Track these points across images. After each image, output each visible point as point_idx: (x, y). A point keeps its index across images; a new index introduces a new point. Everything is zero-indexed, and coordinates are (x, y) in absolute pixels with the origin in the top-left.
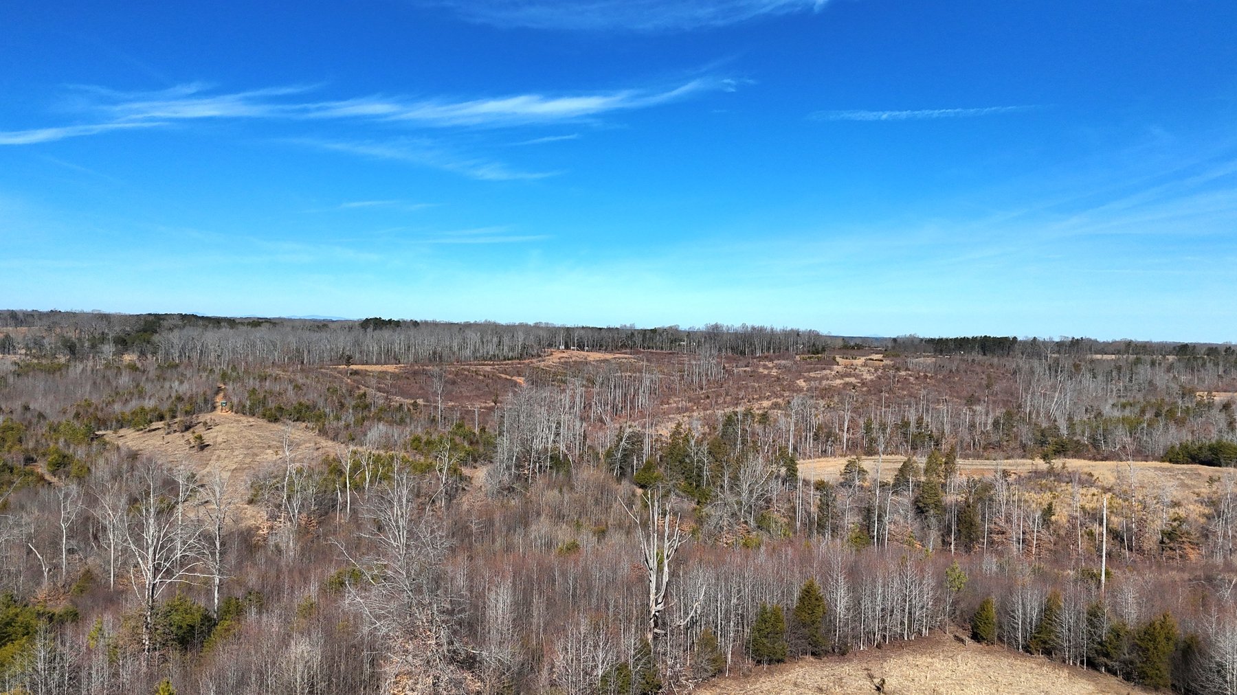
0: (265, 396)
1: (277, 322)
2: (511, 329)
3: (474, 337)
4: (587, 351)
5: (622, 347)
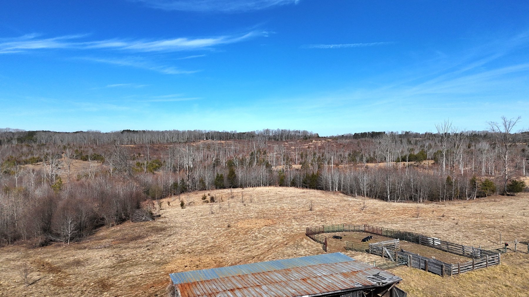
0: (81, 152)
3: (167, 135)
4: (215, 140)
5: (230, 139)
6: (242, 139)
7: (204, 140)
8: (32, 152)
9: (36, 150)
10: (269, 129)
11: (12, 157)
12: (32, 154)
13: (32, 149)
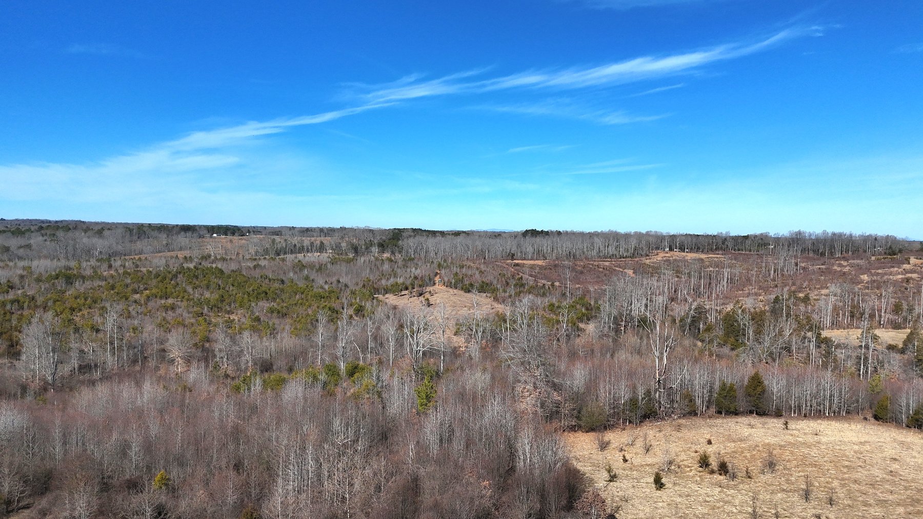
0: (463, 277)
1: (469, 232)
2: (627, 236)
3: (598, 242)
4: (687, 252)
8: (396, 271)
11: (369, 281)
12: (395, 276)
13: (396, 266)
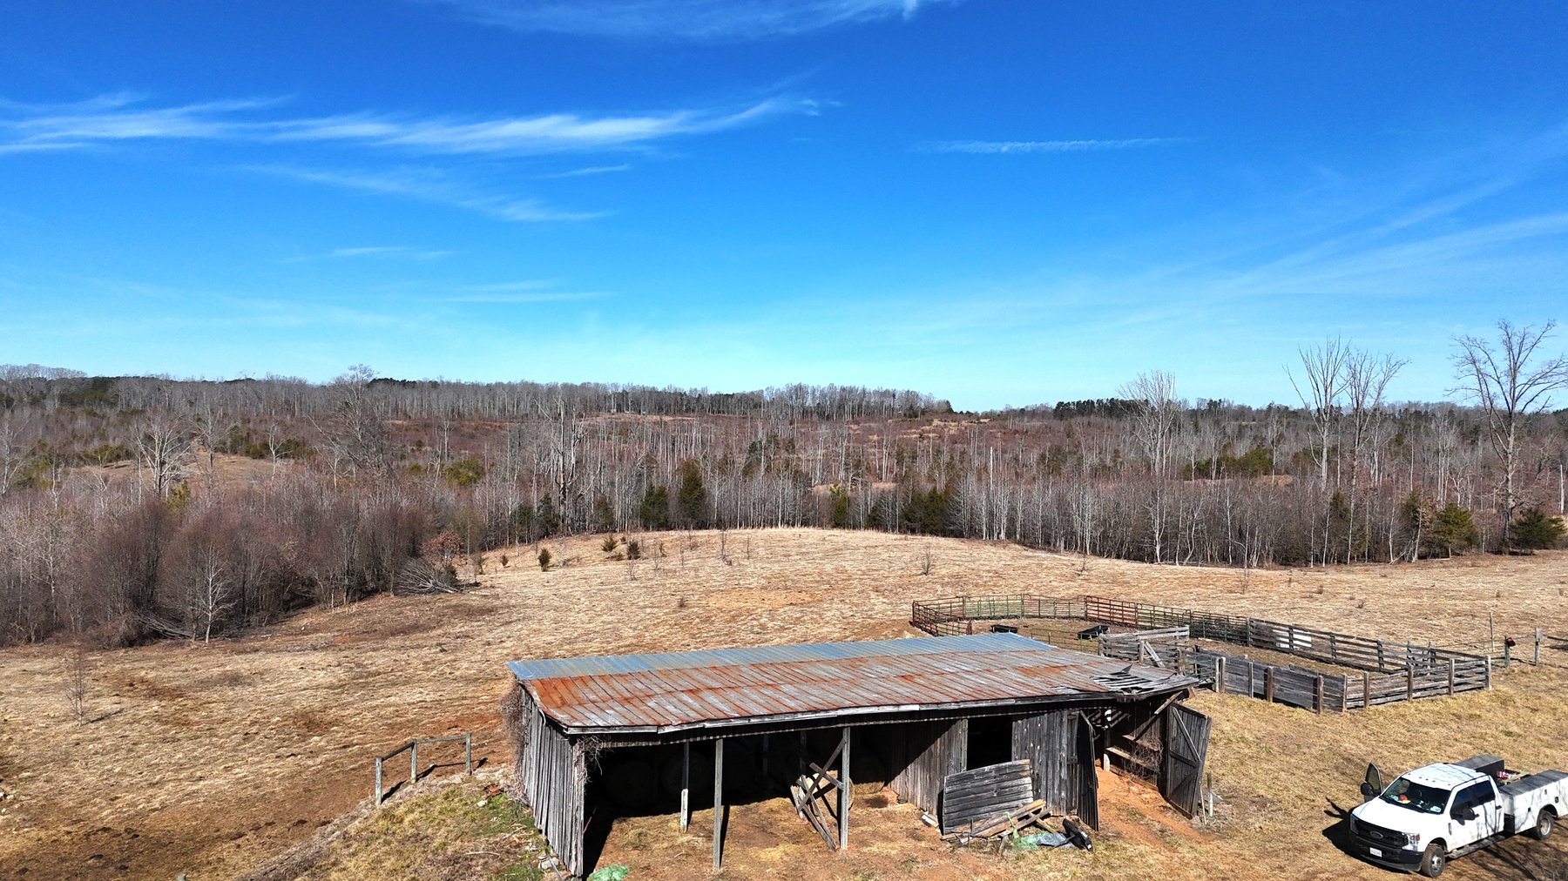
4: (644, 415)
5: (687, 410)
6: (724, 412)
7: (609, 412)
8: (104, 430)
9: (115, 426)
10: (804, 383)
11: (45, 445)
12: (103, 437)
13: (104, 423)
